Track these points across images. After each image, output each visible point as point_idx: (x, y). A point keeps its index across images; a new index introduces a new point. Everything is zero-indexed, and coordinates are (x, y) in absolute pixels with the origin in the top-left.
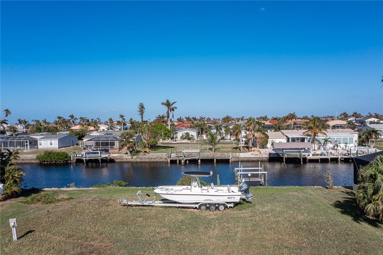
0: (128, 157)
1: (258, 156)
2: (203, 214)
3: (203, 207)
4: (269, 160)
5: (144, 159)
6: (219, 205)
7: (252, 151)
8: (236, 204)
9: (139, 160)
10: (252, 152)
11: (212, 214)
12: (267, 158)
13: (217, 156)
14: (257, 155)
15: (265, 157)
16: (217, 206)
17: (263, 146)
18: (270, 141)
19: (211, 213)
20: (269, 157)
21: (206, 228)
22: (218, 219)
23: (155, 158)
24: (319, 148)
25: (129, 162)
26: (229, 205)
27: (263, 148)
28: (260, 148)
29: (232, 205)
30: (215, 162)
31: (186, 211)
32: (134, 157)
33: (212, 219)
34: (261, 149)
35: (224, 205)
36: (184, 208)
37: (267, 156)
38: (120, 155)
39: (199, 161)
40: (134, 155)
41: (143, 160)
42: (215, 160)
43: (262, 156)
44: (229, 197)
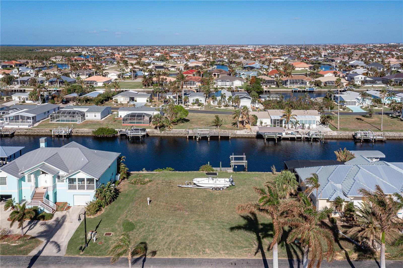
0: (158, 132)
1: (249, 134)
2: (214, 192)
3: (214, 189)
5: (170, 134)
6: (221, 188)
8: (227, 187)
9: (166, 135)
10: (245, 130)
11: (217, 192)
13: (221, 134)
14: (249, 132)
15: (254, 135)
16: (219, 189)
19: (217, 191)
21: (215, 200)
22: (220, 195)
23: (177, 134)
25: (159, 136)
26: (224, 188)
30: (219, 138)
32: (162, 132)
33: (217, 195)
34: (252, 127)
38: (151, 130)
40: (162, 131)
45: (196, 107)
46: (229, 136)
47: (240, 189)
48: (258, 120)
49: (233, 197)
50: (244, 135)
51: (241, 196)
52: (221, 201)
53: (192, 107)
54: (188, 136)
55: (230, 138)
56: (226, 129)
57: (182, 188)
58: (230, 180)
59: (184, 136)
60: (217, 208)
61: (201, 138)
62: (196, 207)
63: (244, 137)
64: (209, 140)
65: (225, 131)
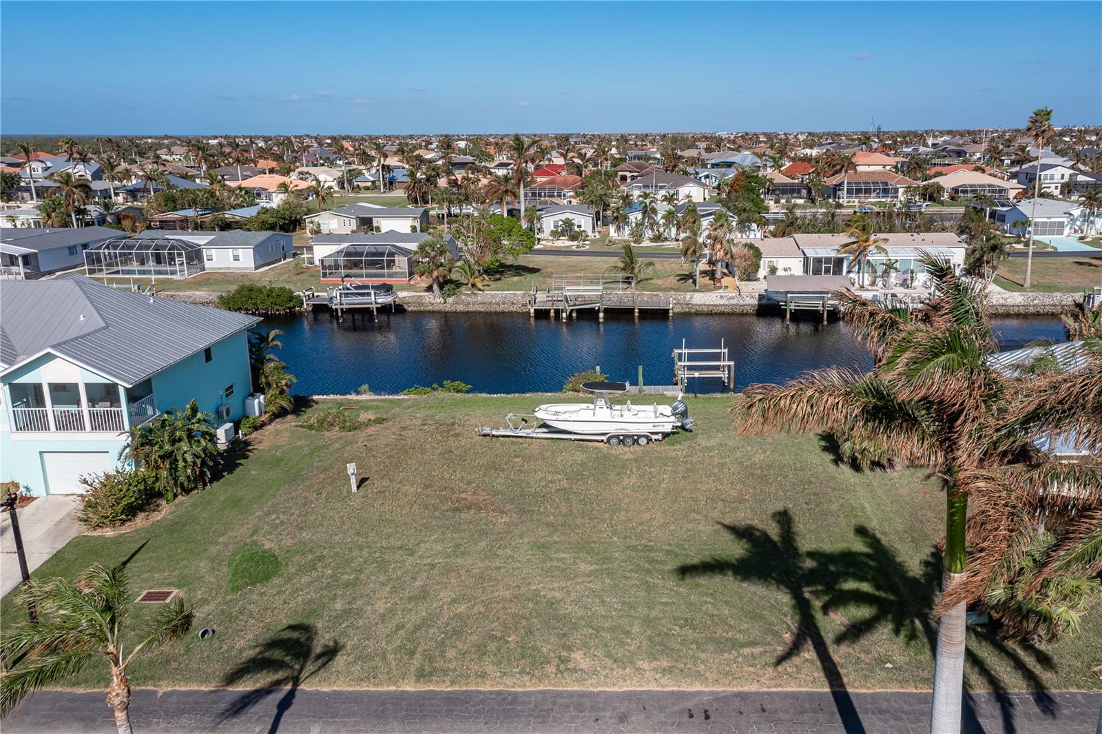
0: (434, 300)
1: (734, 302)
2: (613, 452)
3: (614, 441)
4: (757, 310)
5: (474, 304)
6: (640, 436)
7: (721, 288)
8: (666, 435)
9: (461, 308)
10: (721, 291)
11: (627, 452)
12: (753, 306)
13: (640, 302)
14: (732, 298)
15: (749, 305)
16: (635, 439)
17: (749, 276)
18: (764, 263)
19: (626, 449)
20: (759, 305)
21: (618, 474)
22: (636, 460)
23: (498, 304)
24: (873, 283)
25: (439, 312)
26: (654, 437)
27: (749, 280)
28: (741, 280)
29: (659, 437)
30: (636, 314)
31: (587, 446)
32: (450, 300)
33: (627, 460)
34: (744, 283)
35: (646, 437)
36: (582, 442)
37: (755, 302)
38: (414, 294)
39: (601, 315)
40: (449, 296)
41: (471, 308)
42: (636, 310)
43: (742, 302)
44: (655, 424)
45: (563, 243)
46: (668, 310)
47: (712, 442)
48: (762, 262)
49: (690, 466)
50: (715, 306)
51: (716, 460)
52: (642, 476)
53: (551, 244)
54: (532, 311)
55: (671, 314)
56: (660, 290)
57: (494, 439)
58: (675, 409)
59: (519, 310)
60: (626, 500)
61: (574, 315)
62: (543, 497)
63: (716, 313)
64: (601, 320)
65: (656, 295)
